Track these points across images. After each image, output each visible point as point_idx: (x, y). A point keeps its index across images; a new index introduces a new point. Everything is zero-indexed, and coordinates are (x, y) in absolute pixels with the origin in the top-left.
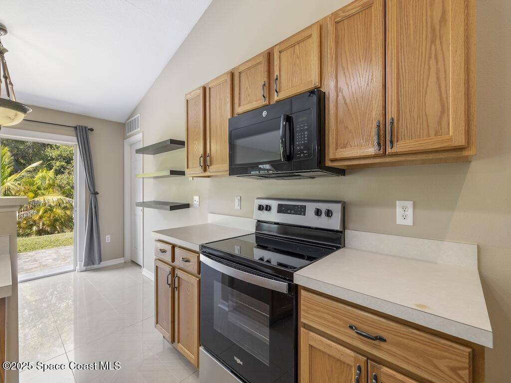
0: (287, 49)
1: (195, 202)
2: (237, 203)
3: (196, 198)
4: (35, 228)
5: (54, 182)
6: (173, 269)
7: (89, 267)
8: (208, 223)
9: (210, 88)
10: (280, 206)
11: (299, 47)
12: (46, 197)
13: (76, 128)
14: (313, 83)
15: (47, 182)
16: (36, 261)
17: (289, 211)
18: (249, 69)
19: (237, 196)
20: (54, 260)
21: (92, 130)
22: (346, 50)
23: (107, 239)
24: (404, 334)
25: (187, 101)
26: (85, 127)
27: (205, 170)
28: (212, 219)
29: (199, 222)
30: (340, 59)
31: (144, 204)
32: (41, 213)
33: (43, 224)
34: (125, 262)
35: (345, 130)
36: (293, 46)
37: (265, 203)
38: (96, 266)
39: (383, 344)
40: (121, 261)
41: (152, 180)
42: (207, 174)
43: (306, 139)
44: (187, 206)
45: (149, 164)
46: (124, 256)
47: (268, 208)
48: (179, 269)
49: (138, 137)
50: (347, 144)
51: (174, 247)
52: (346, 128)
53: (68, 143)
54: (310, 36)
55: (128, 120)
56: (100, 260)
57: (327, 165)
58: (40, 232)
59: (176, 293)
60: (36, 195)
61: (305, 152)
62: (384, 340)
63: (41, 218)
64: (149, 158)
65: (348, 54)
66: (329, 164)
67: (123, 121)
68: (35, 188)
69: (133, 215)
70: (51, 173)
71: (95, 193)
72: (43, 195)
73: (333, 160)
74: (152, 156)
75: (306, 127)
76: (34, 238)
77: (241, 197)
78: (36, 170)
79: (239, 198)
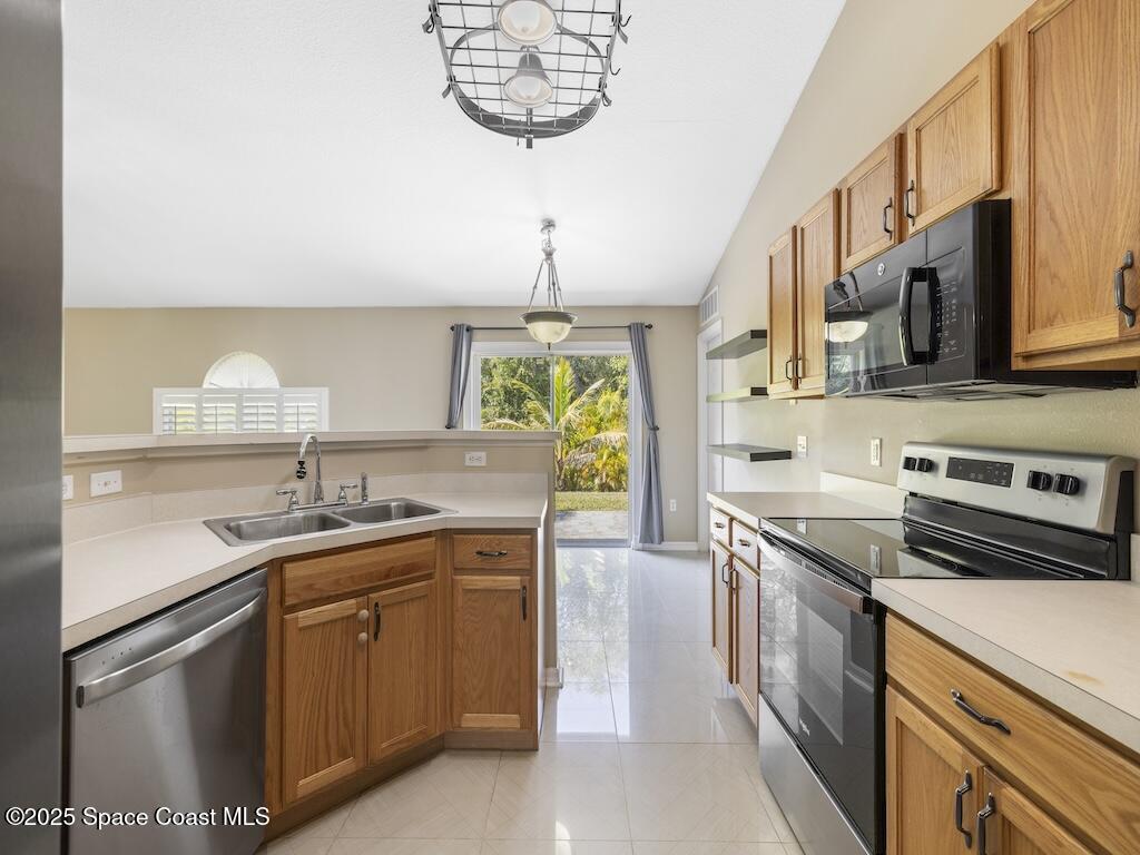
0: (930, 119)
1: (800, 449)
2: (873, 451)
3: (802, 440)
4: (597, 481)
5: (620, 411)
6: (732, 556)
7: (647, 545)
8: (823, 490)
9: (802, 229)
10: (953, 462)
11: (955, 109)
12: (607, 433)
13: (629, 327)
14: (981, 185)
15: (611, 410)
16: (591, 524)
17: (973, 475)
18: (865, 177)
19: (874, 438)
20: (611, 528)
21: (650, 327)
22: (1056, 89)
23: (672, 505)
24: (1038, 725)
25: (771, 257)
26: (642, 324)
27: (796, 387)
28: (829, 484)
29: (806, 488)
30: (1041, 116)
31: (723, 449)
32: (605, 458)
33: (607, 476)
34: (699, 551)
35: (1052, 283)
36: (944, 110)
37: (918, 452)
38: (656, 546)
39: (1003, 738)
40: (692, 546)
41: (735, 405)
42: (802, 391)
43: (954, 314)
44: (787, 455)
45: (732, 377)
46: (697, 541)
47: (927, 466)
48: (740, 559)
49: (715, 328)
50: (1055, 316)
51: (732, 519)
52: (1054, 276)
53: (620, 352)
54: (975, 81)
55: (704, 297)
56: (662, 539)
57: (1014, 368)
58: (604, 487)
59: (734, 596)
60: (599, 429)
61: (952, 343)
62: (1008, 732)
63: (605, 464)
64: (731, 364)
65: (1058, 99)
66: (1018, 365)
67: (694, 302)
68: (596, 420)
69: (711, 467)
70: (616, 396)
71: (655, 428)
72: (607, 429)
73: (1028, 357)
74: (734, 361)
75: (954, 289)
76: (596, 495)
77: (881, 440)
78: (598, 391)
79: (878, 441)
